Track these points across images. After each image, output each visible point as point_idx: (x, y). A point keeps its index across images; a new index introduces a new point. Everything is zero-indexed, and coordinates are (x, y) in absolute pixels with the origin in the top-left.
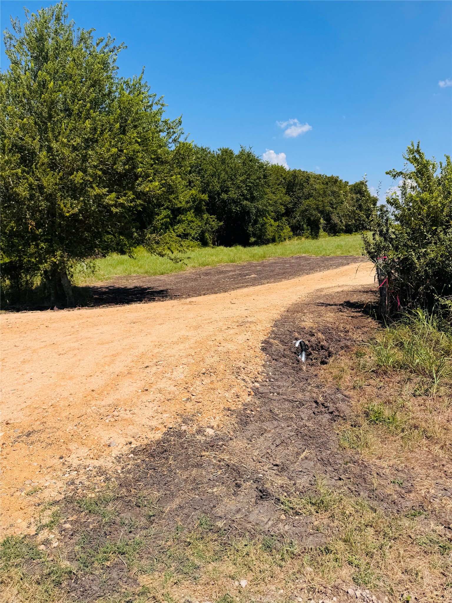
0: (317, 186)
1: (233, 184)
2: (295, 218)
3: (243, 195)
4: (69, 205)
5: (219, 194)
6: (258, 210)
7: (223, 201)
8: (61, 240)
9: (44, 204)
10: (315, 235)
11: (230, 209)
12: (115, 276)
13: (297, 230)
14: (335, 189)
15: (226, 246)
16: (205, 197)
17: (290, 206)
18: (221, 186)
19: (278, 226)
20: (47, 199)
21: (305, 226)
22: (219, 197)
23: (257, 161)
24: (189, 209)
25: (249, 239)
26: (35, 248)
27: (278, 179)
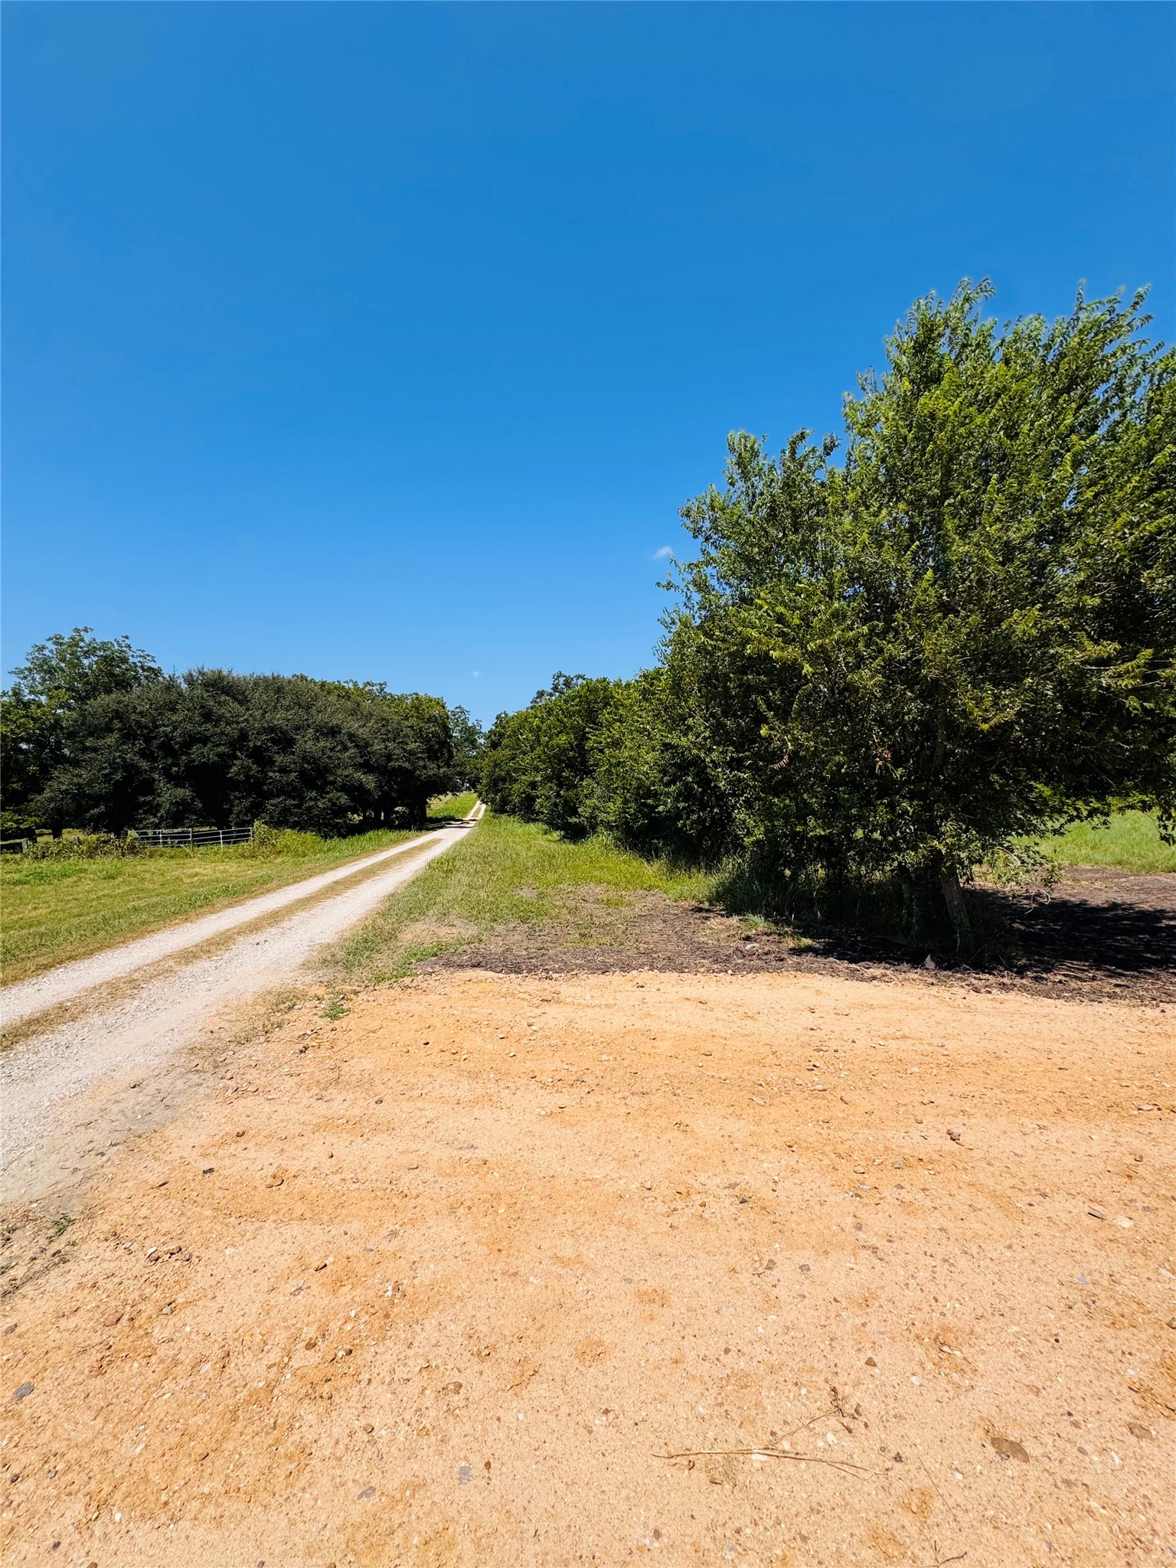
4: (988, 703)
8: (953, 794)
9: (913, 709)
20: (922, 696)
26: (887, 812)
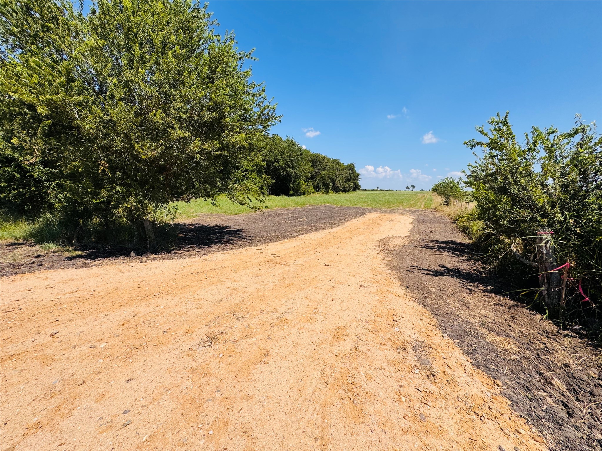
0: (329, 164)
1: (282, 157)
2: (316, 181)
3: (288, 165)
5: (273, 163)
6: (296, 175)
7: (275, 168)
10: (327, 192)
11: (280, 173)
12: (201, 213)
13: (317, 188)
14: (338, 166)
15: (276, 195)
16: (264, 164)
17: (314, 174)
18: (275, 158)
19: (307, 185)
21: (321, 186)
22: (273, 165)
23: (296, 145)
24: (254, 171)
25: (289, 192)
27: (307, 157)
